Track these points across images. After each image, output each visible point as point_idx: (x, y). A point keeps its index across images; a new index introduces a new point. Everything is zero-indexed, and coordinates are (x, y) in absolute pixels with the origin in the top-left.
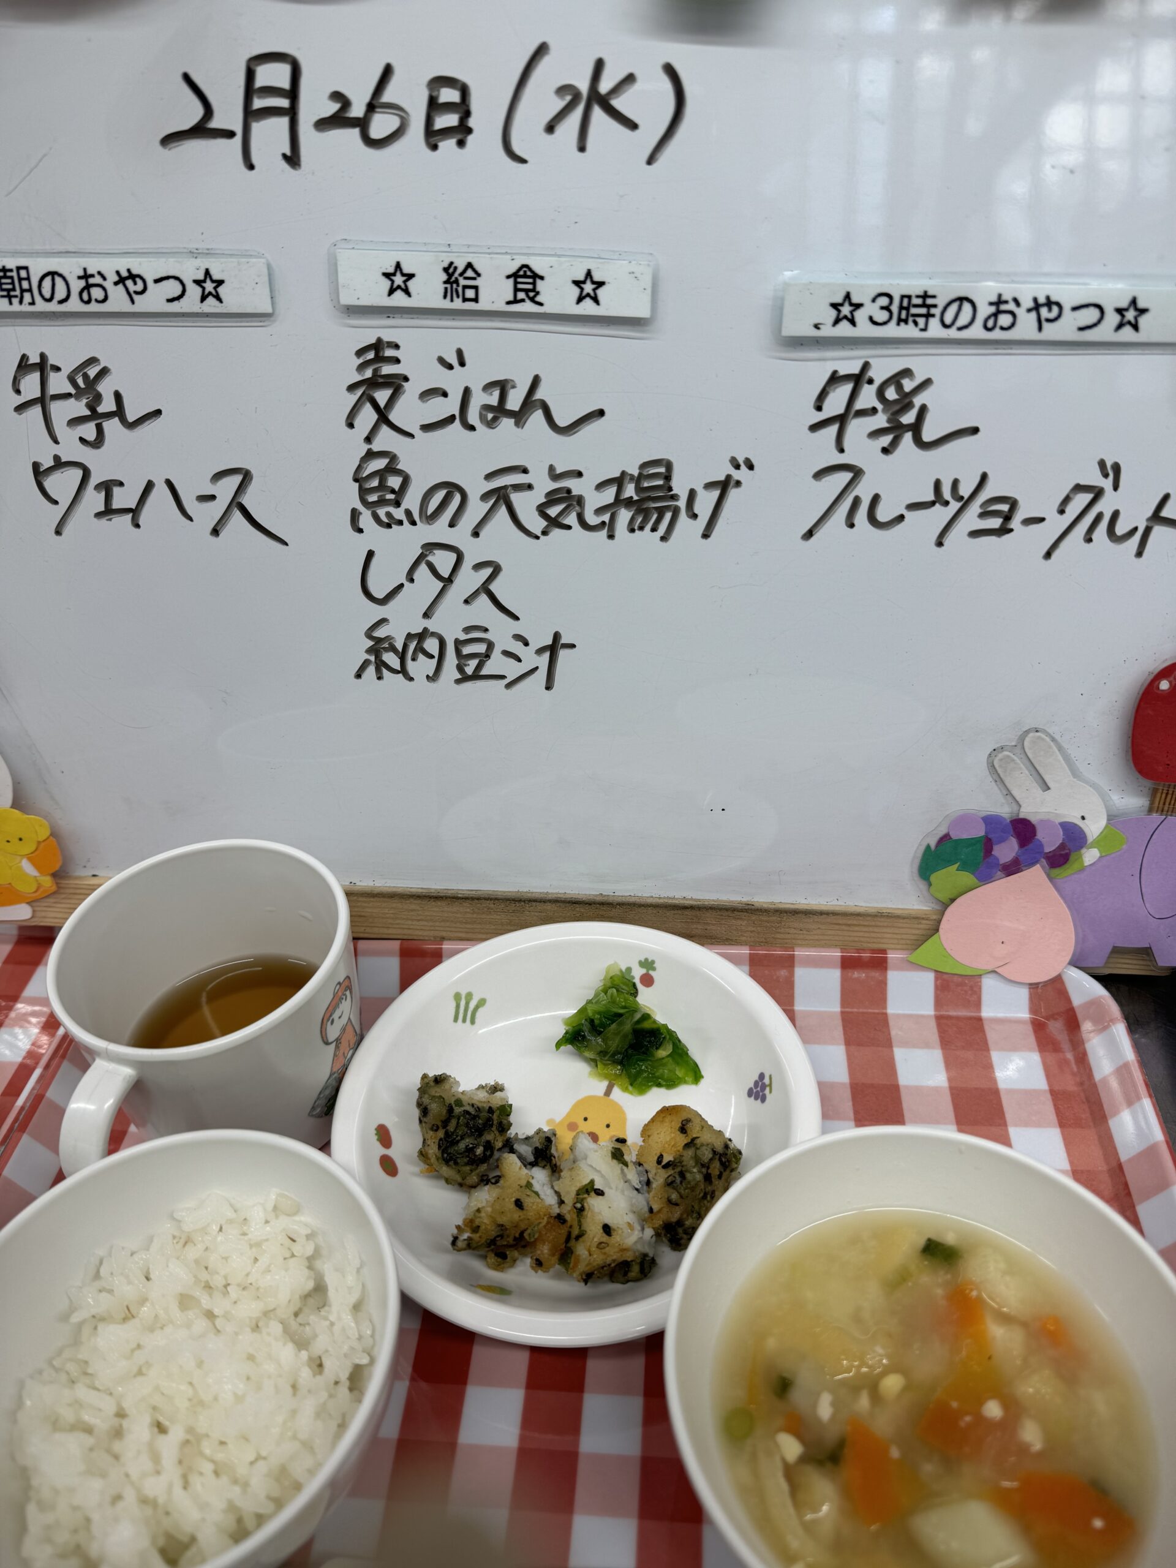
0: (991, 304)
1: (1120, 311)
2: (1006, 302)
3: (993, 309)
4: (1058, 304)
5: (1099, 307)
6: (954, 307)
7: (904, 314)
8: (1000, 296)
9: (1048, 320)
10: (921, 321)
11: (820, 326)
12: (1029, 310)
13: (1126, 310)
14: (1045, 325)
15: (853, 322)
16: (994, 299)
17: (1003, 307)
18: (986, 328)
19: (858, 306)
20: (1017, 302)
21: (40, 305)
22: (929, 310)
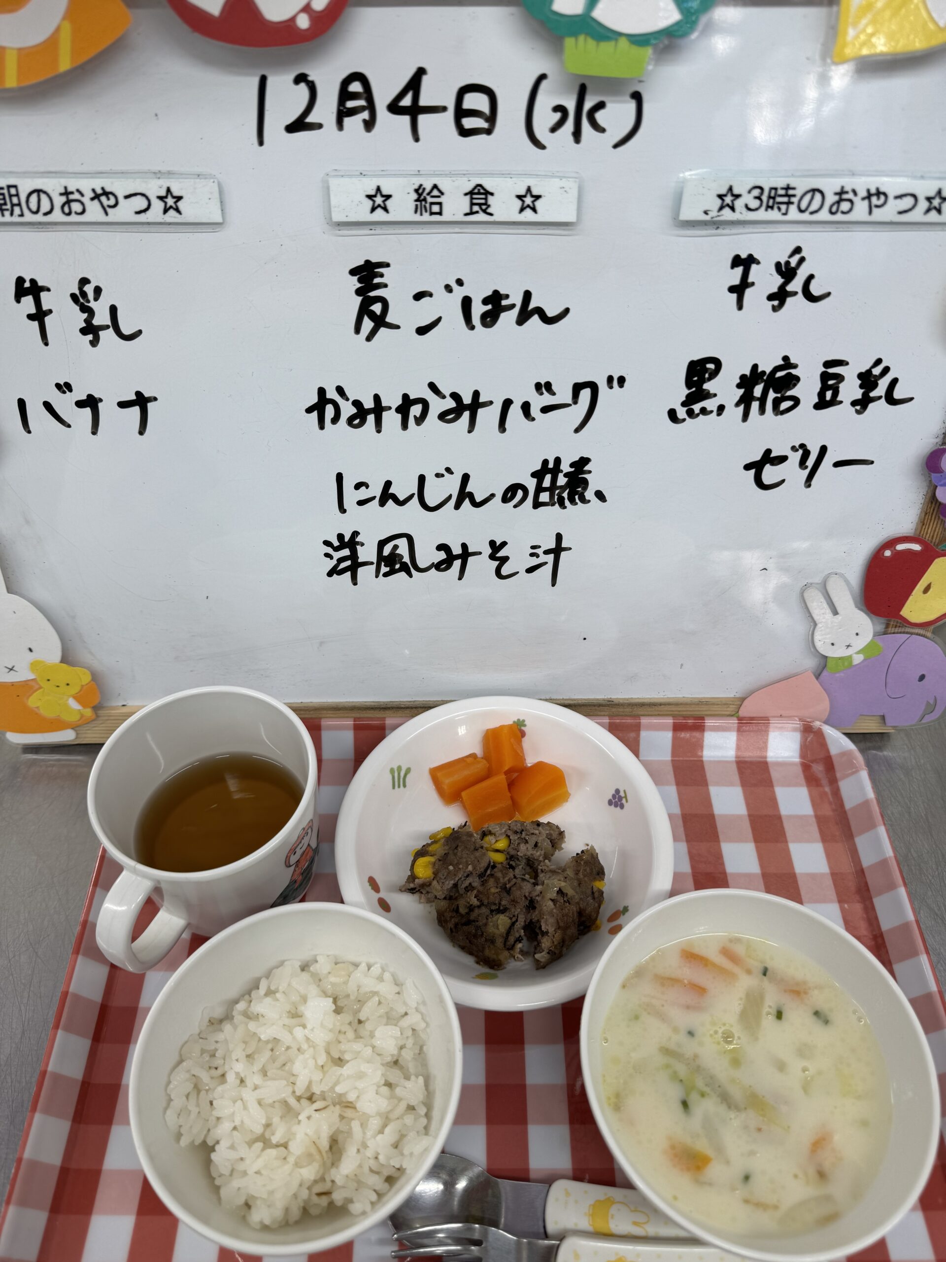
0: (836, 194)
1: (929, 199)
2: (847, 192)
3: (837, 198)
4: (885, 194)
5: (914, 196)
6: (808, 197)
7: (771, 203)
8: (843, 188)
9: (877, 206)
10: (783, 207)
11: (709, 212)
12: (863, 199)
13: (933, 198)
14: (875, 210)
15: (733, 209)
16: (838, 190)
17: (845, 196)
18: (831, 213)
19: (737, 196)
20: (855, 192)
21: (29, 217)
22: (789, 199)
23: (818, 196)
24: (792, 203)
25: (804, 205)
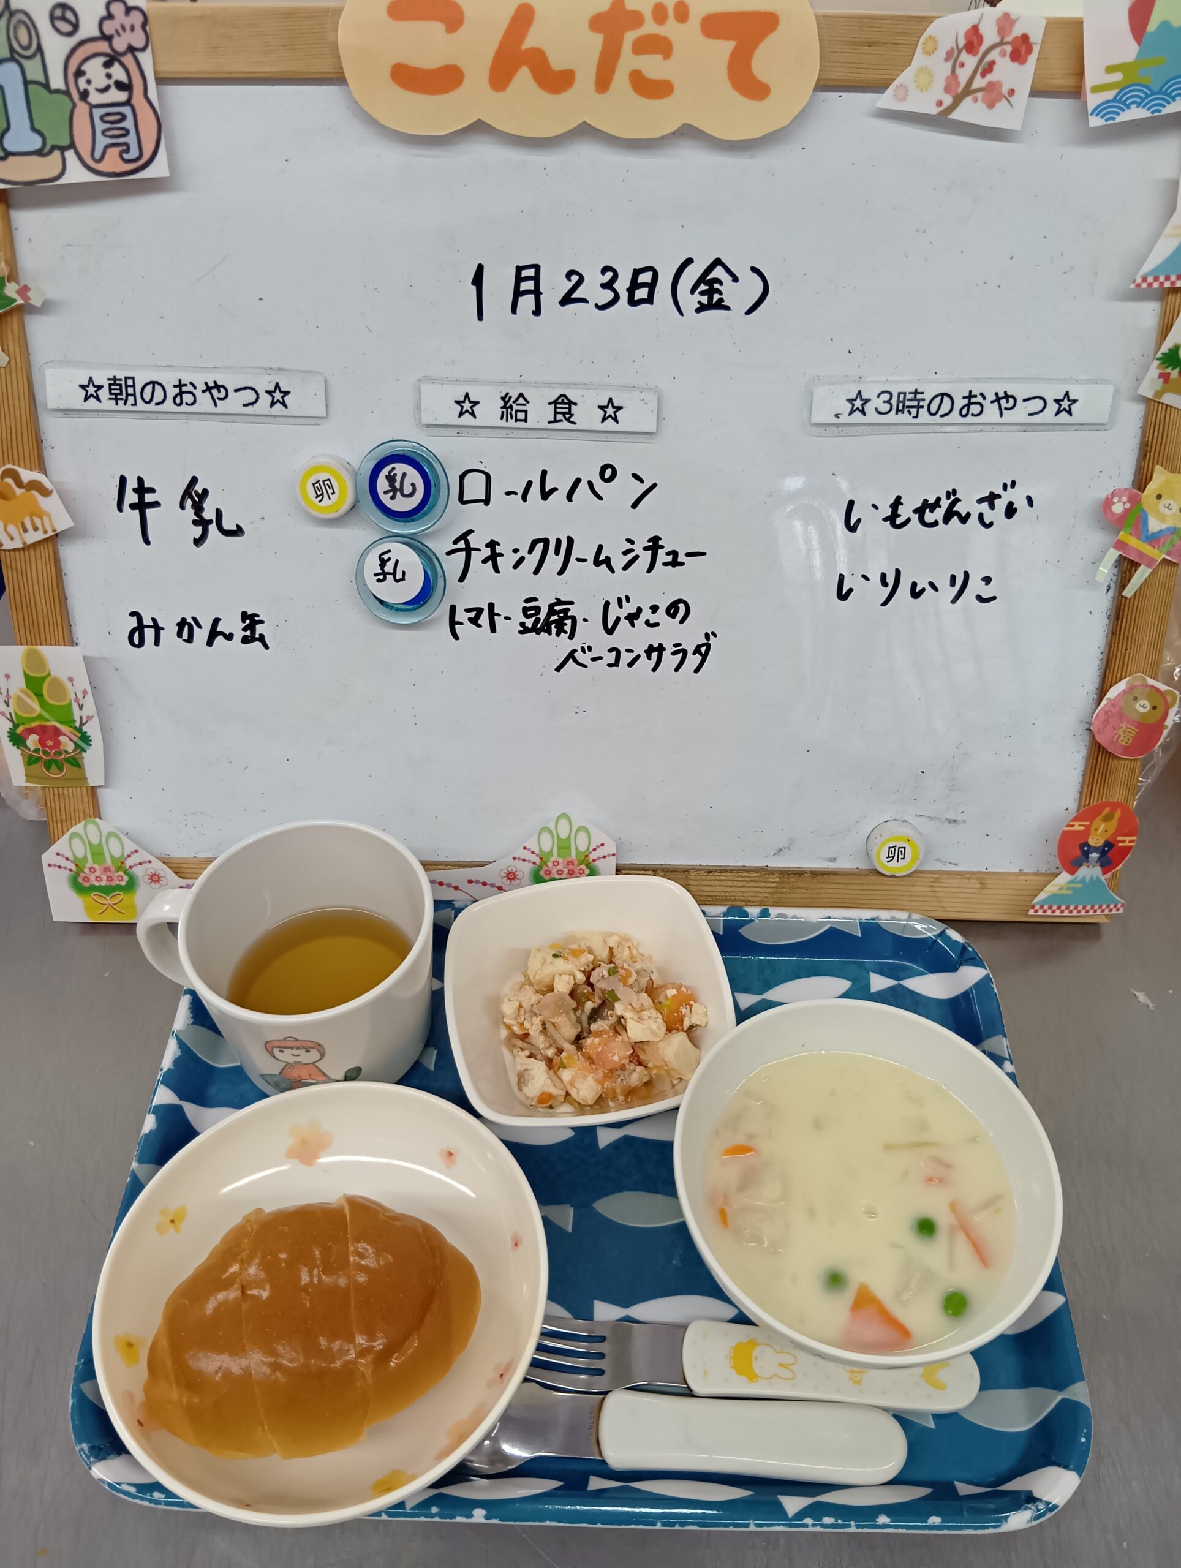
0: (964, 398)
1: (1057, 401)
2: (976, 396)
3: (966, 401)
4: (1013, 397)
5: (1042, 399)
6: (936, 400)
7: (900, 406)
8: (971, 391)
9: (1006, 409)
10: (913, 411)
11: (838, 415)
12: (992, 402)
14: (1006, 413)
15: (863, 413)
16: (966, 394)
17: (973, 400)
18: (962, 415)
19: (867, 401)
20: (983, 396)
21: (141, 405)
22: (919, 403)
23: (946, 400)
24: (922, 407)
25: (933, 410)
